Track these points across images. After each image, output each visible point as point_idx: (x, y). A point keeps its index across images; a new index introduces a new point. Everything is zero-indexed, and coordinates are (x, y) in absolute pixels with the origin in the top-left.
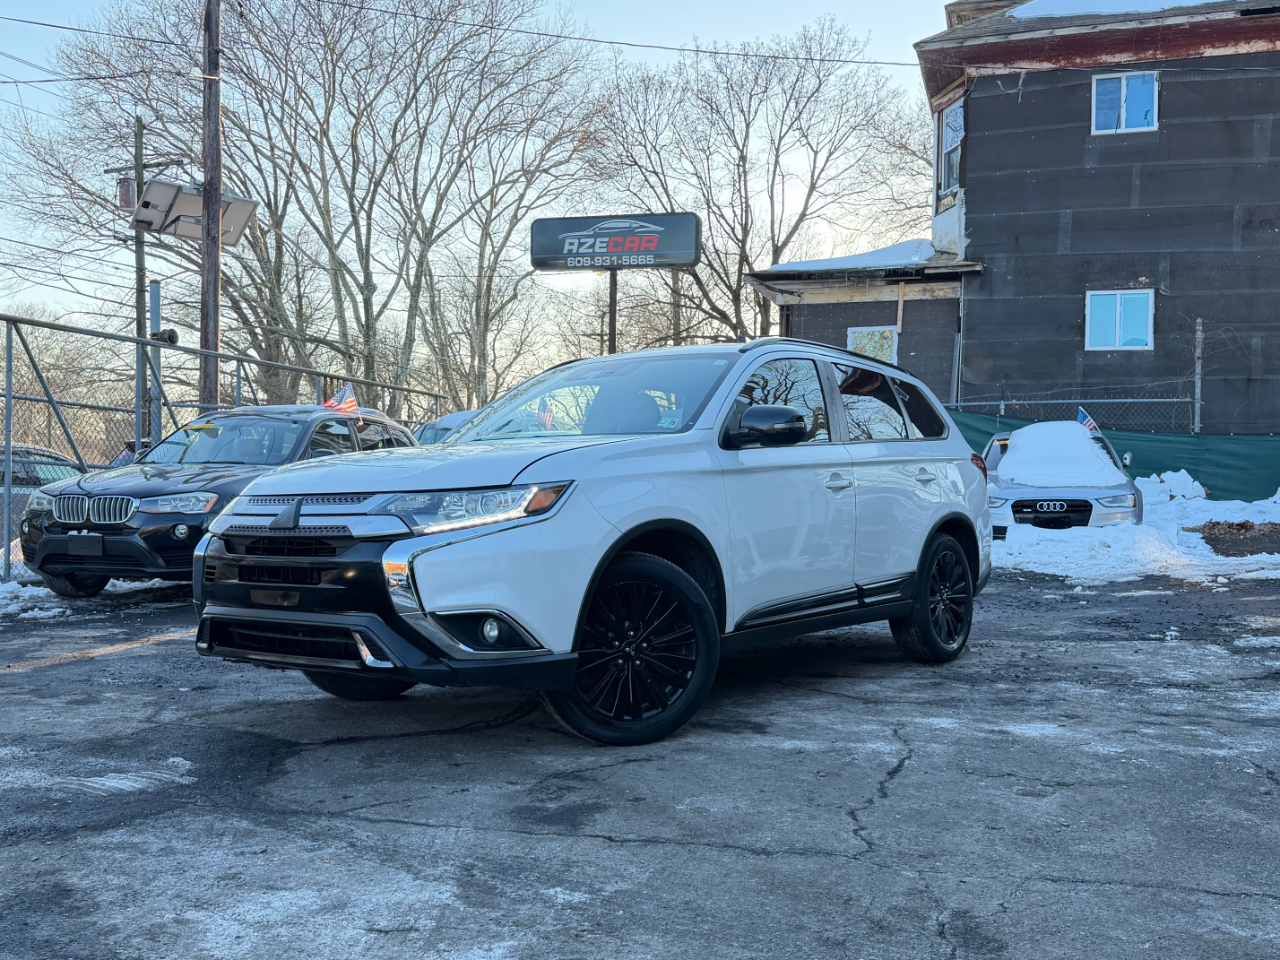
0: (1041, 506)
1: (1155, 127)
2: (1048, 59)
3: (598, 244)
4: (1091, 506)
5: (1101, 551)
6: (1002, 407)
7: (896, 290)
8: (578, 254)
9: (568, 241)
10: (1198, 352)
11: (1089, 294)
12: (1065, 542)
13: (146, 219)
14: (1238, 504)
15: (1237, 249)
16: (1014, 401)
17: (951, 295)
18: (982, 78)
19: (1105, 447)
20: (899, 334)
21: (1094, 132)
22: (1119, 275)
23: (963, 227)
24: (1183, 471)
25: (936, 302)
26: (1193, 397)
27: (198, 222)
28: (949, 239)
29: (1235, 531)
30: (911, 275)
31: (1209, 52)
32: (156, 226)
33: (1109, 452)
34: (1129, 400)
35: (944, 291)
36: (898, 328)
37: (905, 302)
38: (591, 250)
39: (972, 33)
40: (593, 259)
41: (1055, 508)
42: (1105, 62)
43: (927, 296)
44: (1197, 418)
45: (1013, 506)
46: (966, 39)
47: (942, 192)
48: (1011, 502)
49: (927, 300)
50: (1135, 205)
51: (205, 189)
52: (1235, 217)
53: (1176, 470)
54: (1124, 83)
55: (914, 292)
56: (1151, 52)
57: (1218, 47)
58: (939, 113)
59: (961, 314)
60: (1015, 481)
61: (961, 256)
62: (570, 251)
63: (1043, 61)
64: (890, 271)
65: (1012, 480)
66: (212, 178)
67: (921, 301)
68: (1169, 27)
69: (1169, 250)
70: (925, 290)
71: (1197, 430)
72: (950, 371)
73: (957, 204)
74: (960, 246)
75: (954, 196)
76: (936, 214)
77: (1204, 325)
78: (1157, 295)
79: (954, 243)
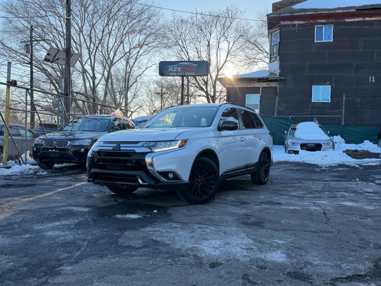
0: (308, 145)
1: (332, 41)
2: (303, 21)
3: (179, 69)
4: (322, 145)
5: (325, 158)
6: (290, 117)
7: (260, 84)
8: (173, 72)
9: (170, 68)
10: (344, 103)
11: (313, 86)
12: (315, 155)
13: (48, 59)
14: (354, 145)
15: (353, 75)
16: (293, 116)
17: (275, 86)
18: (285, 25)
19: (322, 129)
20: (260, 97)
21: (315, 41)
22: (321, 82)
23: (279, 67)
24: (339, 136)
25: (271, 88)
26: (342, 115)
27: (64, 60)
28: (274, 70)
29: (354, 152)
30: (264, 80)
31: (347, 20)
32: (51, 61)
33: (324, 131)
34: (325, 116)
35: (273, 84)
36: (260, 95)
37: (262, 87)
38: (176, 71)
39: (283, 12)
40: (177, 73)
41: (312, 146)
42: (319, 22)
43: (268, 86)
44: (343, 121)
45: (300, 145)
46: (281, 14)
47: (272, 57)
48: (300, 144)
50: (326, 62)
51: (66, 50)
52: (353, 66)
53: (337, 135)
54: (324, 28)
55: (265, 85)
56: (331, 20)
57: (349, 19)
58: (271, 34)
59: (278, 91)
60: (301, 138)
61: (278, 75)
62: (170, 71)
63: (302, 21)
64: (258, 78)
65: (300, 138)
66: (68, 47)
67: (267, 87)
68: (337, 13)
69: (335, 75)
70: (268, 84)
71: (343, 124)
72: (275, 107)
73: (277, 60)
74: (278, 72)
75: (276, 58)
76: (270, 62)
77: (345, 96)
78: (332, 87)
79: (276, 71)
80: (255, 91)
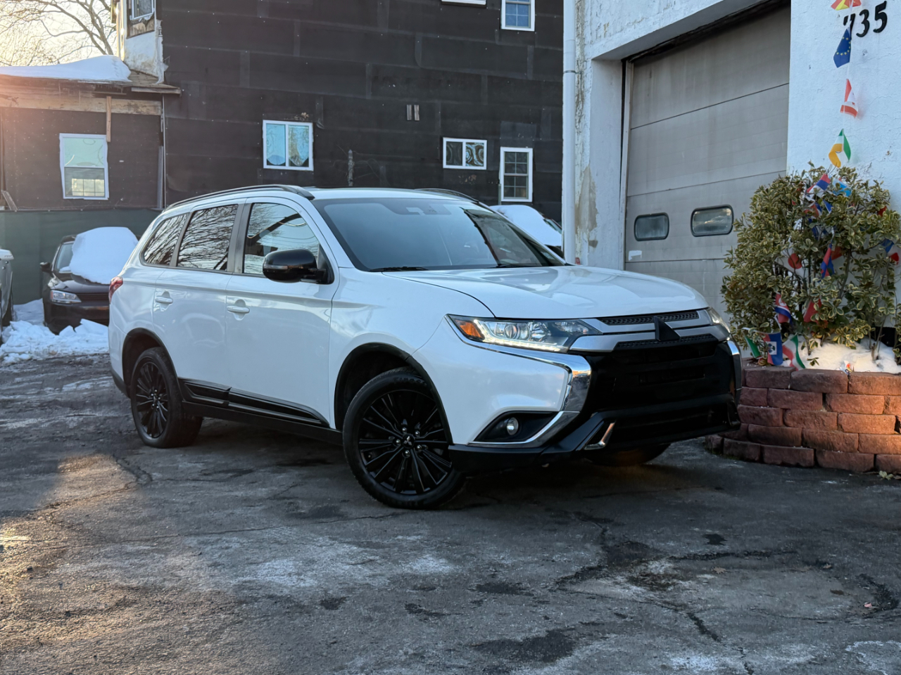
7: (104, 103)
10: (351, 176)
11: (265, 122)
15: (369, 97)
17: (152, 112)
20: (108, 143)
22: (287, 112)
23: (161, 54)
25: (140, 117)
28: (143, 60)
30: (119, 91)
35: (147, 108)
36: (107, 137)
37: (112, 114)
43: (132, 111)
47: (133, 18)
49: (131, 115)
50: (297, 54)
52: (367, 72)
55: (120, 106)
59: (164, 130)
61: (161, 79)
64: (100, 85)
67: (127, 115)
69: (323, 93)
70: (129, 105)
72: (156, 179)
73: (153, 31)
74: (159, 69)
75: (146, 23)
76: (129, 36)
77: (354, 154)
78: (315, 128)
79: (150, 66)
80: (90, 124)
